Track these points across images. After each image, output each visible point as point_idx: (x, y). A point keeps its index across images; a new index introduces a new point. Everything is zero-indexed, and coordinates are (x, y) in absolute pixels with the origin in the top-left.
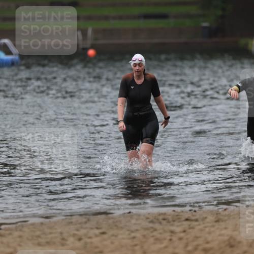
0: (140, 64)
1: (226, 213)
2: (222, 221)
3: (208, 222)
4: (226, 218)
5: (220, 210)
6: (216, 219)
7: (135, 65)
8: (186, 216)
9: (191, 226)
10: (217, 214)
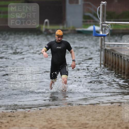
4: (29, 115)
9: (12, 120)
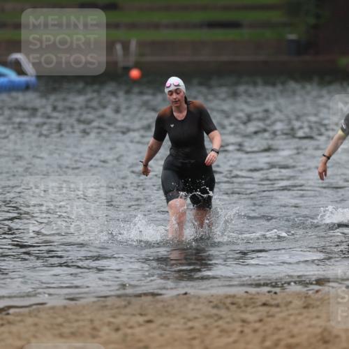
0: (177, 91)
1: (319, 296)
2: (313, 307)
3: (293, 309)
5: (310, 292)
6: (305, 305)
7: (171, 93)
8: (264, 299)
10: (306, 297)
